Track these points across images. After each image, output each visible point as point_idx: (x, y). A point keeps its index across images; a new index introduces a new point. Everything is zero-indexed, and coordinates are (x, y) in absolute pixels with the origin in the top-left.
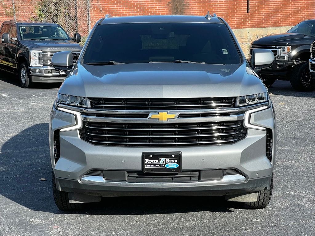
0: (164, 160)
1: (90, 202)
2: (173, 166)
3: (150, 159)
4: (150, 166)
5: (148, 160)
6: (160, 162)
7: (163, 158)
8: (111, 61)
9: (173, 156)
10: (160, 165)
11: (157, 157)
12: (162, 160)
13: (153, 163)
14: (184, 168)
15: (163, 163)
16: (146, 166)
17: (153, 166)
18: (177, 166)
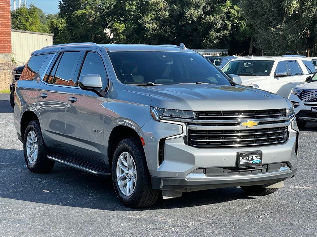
0: (252, 157)
1: (177, 197)
2: (257, 161)
3: (243, 157)
4: (243, 162)
5: (242, 157)
6: (250, 158)
7: (251, 156)
8: (149, 83)
9: (258, 153)
10: (249, 161)
11: (247, 155)
12: (251, 157)
13: (245, 160)
14: (263, 163)
15: (251, 159)
16: (240, 162)
17: (245, 162)
18: (259, 161)
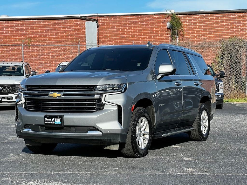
0: (54, 119)
2: (58, 123)
3: (48, 118)
4: (47, 122)
6: (52, 120)
7: (53, 118)
9: (58, 117)
10: (52, 122)
11: (51, 117)
12: (53, 119)
13: (49, 121)
15: (54, 121)
16: (46, 122)
17: (49, 122)
18: (60, 123)
